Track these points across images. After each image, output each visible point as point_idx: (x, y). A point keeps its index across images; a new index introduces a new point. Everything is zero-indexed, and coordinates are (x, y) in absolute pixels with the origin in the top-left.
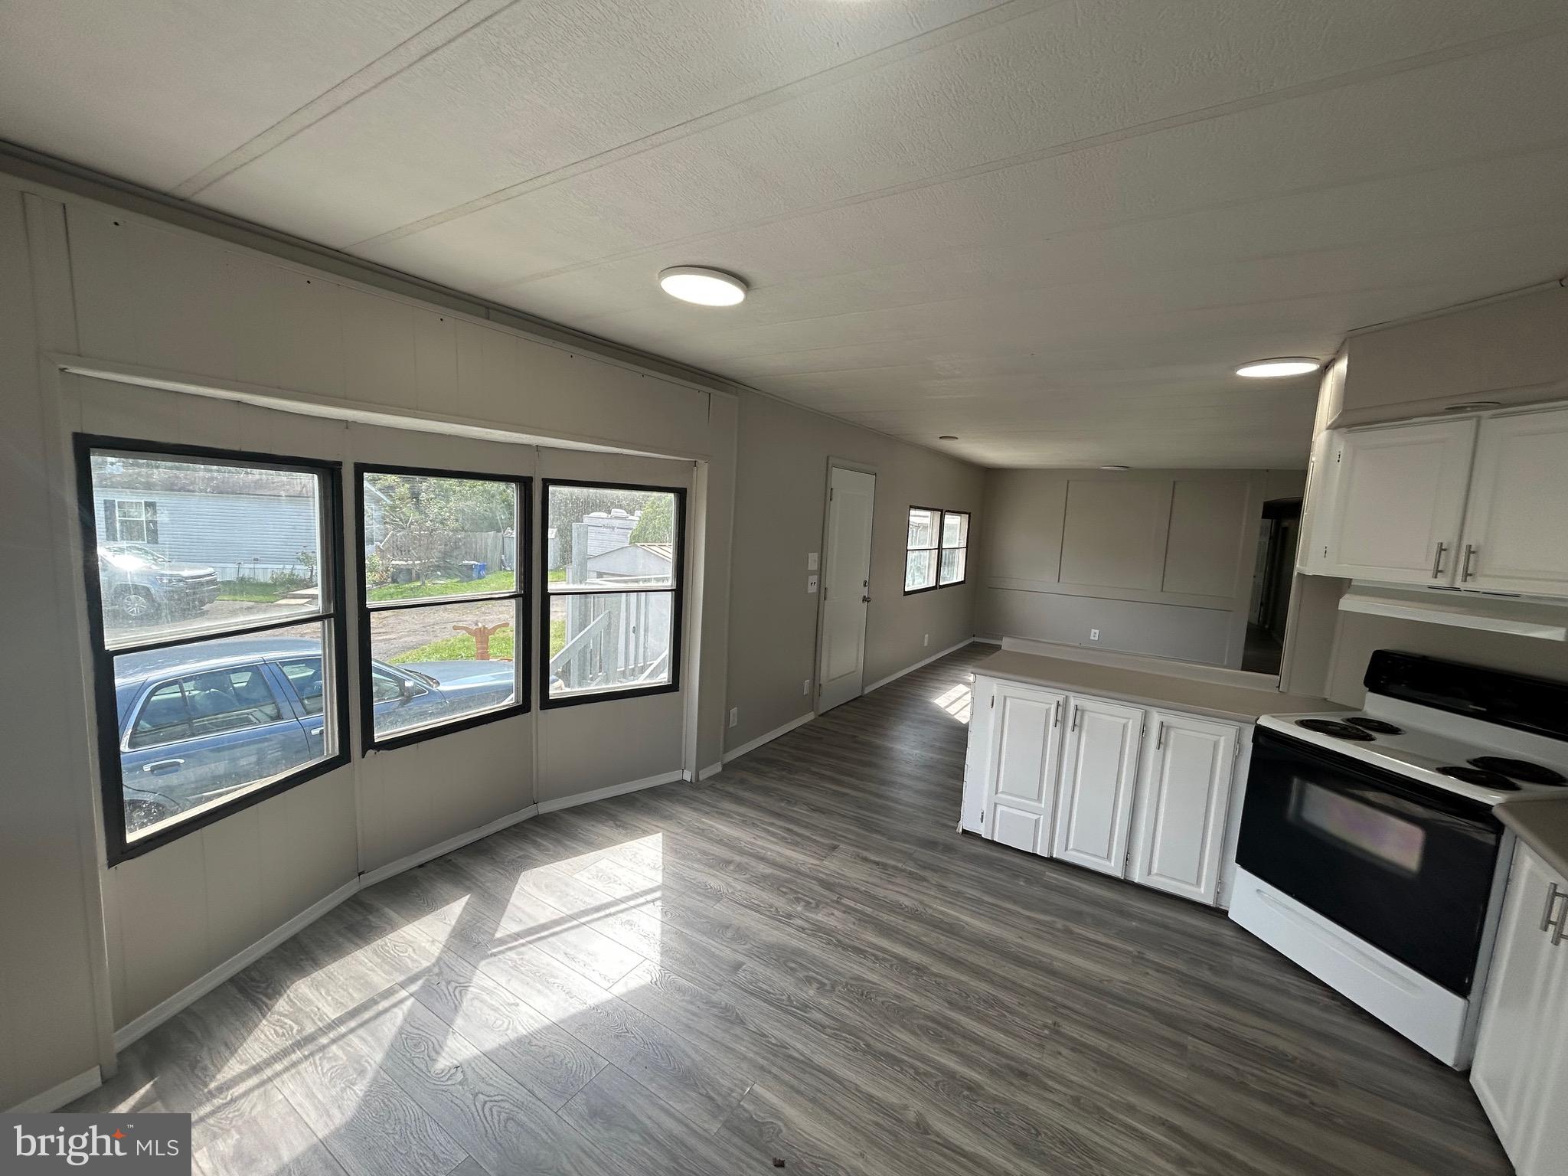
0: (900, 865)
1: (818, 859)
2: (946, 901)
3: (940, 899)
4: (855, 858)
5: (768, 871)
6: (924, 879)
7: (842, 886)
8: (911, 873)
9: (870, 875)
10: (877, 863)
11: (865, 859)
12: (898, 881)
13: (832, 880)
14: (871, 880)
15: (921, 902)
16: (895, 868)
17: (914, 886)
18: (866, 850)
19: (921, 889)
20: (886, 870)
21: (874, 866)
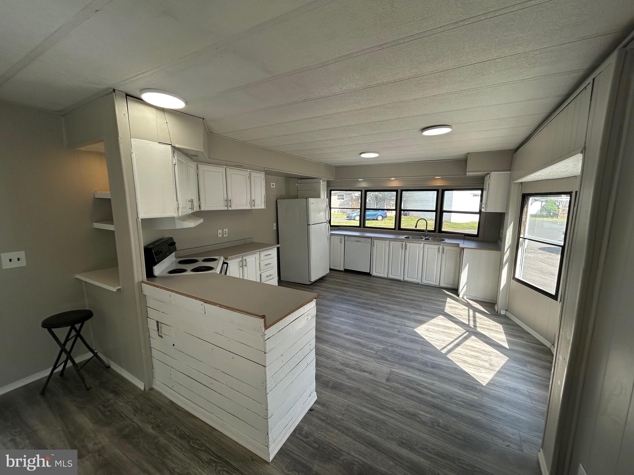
0: (353, 371)
1: (393, 372)
2: (334, 354)
3: (336, 355)
4: (376, 373)
5: (412, 364)
6: (342, 364)
7: (379, 359)
8: (348, 367)
9: (366, 364)
10: (364, 371)
11: (370, 373)
12: (353, 362)
13: (383, 361)
14: (365, 362)
15: (344, 353)
16: (355, 369)
17: (347, 360)
18: (371, 380)
19: (344, 359)
20: (359, 368)
21: (365, 369)
